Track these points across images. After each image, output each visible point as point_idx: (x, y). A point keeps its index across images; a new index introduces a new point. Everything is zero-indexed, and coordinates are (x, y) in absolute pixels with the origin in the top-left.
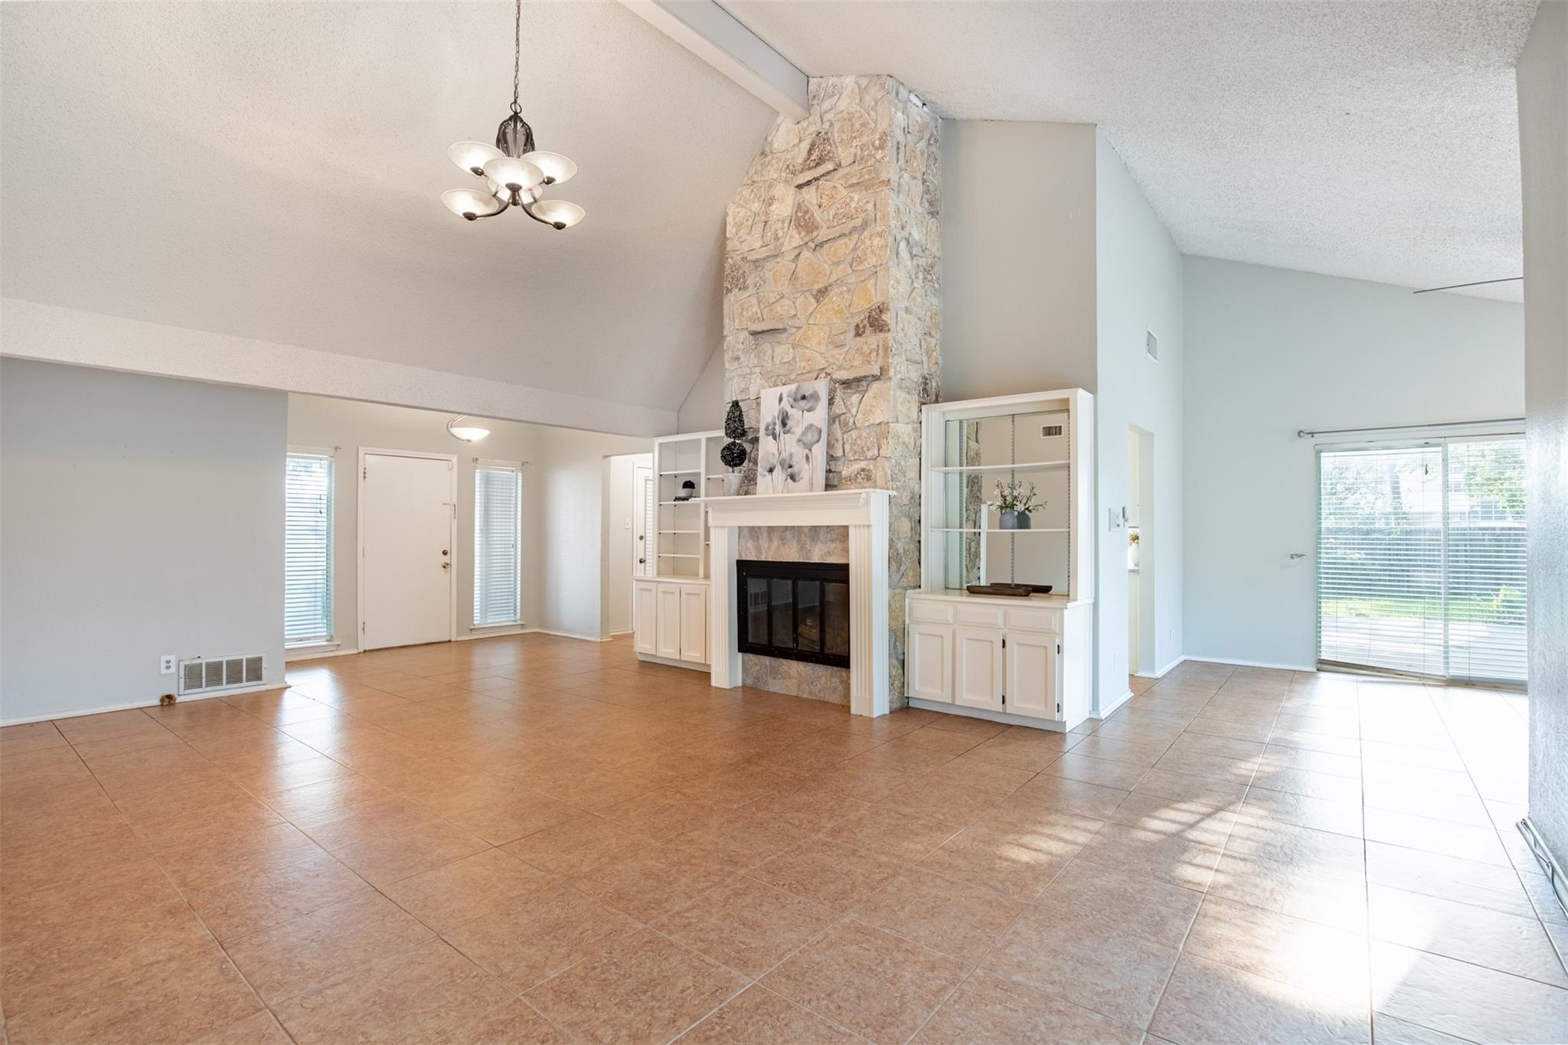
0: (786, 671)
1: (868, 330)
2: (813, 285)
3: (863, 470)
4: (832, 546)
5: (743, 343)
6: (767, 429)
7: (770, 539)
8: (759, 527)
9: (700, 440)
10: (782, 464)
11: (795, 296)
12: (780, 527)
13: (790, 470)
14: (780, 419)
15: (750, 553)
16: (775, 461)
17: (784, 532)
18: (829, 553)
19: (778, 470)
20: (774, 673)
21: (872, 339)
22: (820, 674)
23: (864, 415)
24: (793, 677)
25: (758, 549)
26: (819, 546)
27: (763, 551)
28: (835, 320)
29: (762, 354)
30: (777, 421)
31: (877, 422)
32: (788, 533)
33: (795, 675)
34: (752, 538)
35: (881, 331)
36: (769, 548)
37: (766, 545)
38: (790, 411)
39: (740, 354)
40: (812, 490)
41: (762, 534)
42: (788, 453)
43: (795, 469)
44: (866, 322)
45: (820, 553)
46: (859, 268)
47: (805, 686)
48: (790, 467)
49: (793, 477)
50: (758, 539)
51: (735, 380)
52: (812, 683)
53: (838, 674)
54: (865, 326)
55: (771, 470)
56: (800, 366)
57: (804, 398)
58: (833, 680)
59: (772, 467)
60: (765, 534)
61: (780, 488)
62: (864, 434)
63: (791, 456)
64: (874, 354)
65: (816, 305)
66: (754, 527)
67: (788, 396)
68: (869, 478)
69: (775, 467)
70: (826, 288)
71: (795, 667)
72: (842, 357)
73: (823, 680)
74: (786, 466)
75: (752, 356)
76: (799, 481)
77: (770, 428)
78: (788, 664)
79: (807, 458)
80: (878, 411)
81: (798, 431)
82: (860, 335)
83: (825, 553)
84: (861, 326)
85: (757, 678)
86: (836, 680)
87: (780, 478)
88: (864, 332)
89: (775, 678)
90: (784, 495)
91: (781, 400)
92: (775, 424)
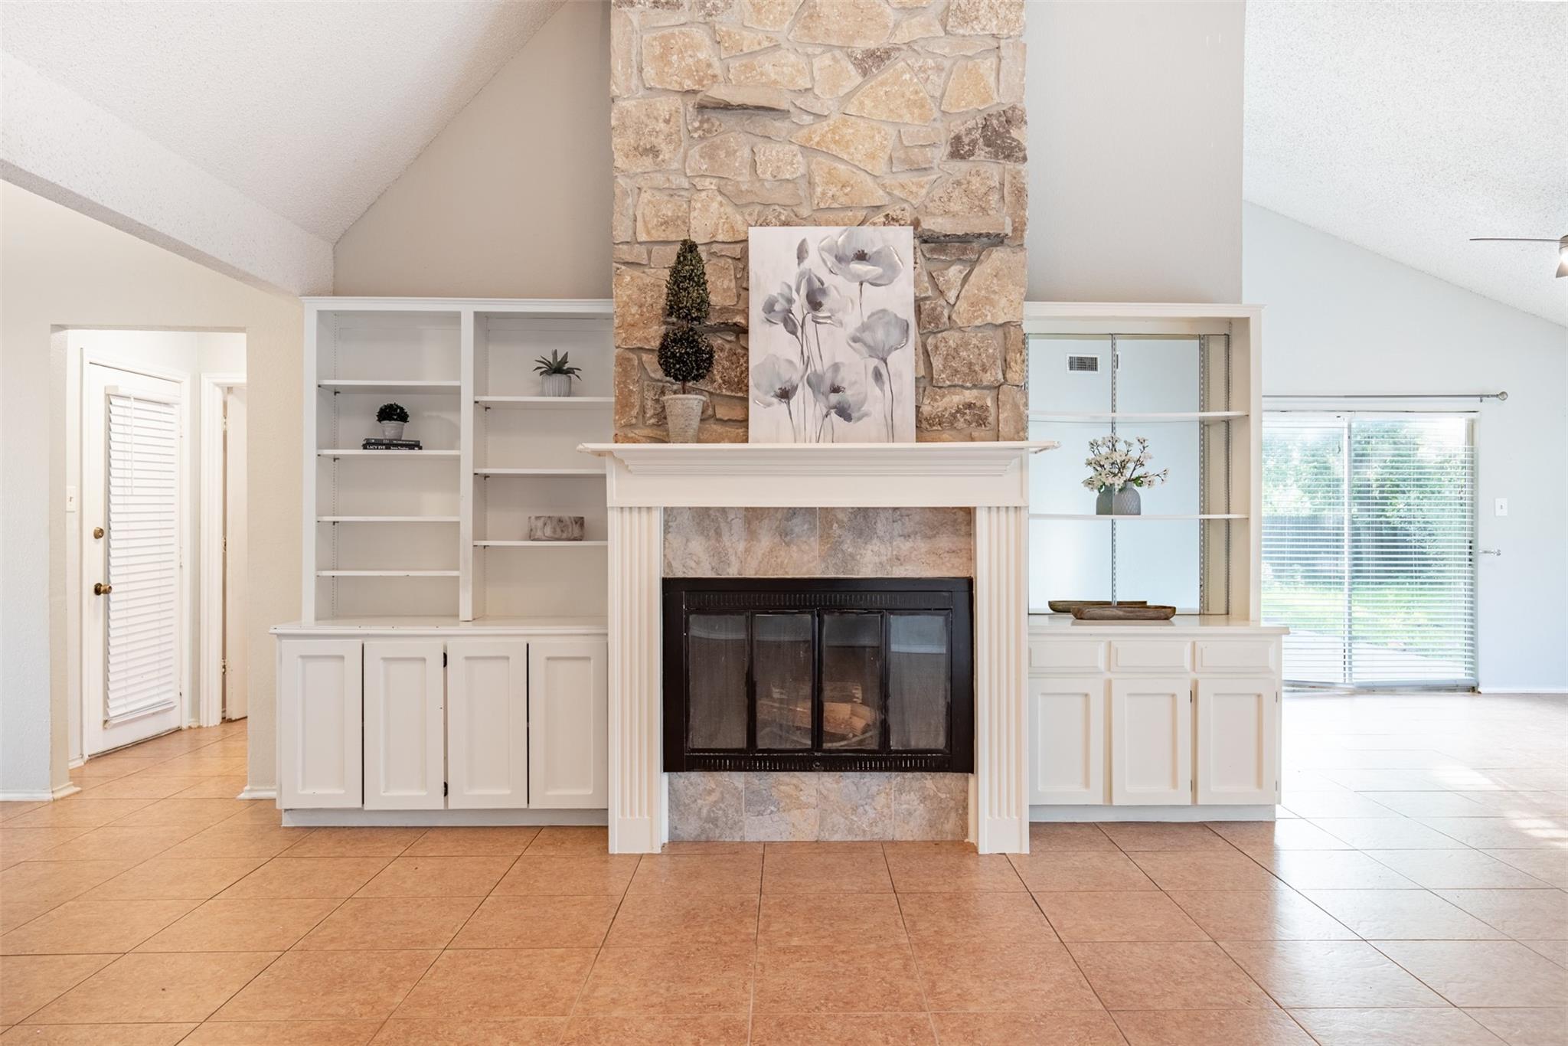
0: (790, 796)
1: (982, 152)
2: (852, 38)
3: (970, 406)
4: (906, 546)
5: (667, 121)
6: (769, 308)
7: (752, 534)
8: (723, 510)
9: (455, 318)
10: (814, 383)
11: (810, 50)
12: (783, 508)
13: (834, 398)
14: (803, 291)
15: (698, 563)
16: (796, 378)
17: (788, 520)
18: (898, 559)
19: (803, 394)
20: (756, 803)
21: (990, 170)
22: (874, 789)
23: (972, 304)
24: (807, 806)
25: (720, 555)
26: (875, 545)
27: (733, 558)
28: (907, 118)
29: (722, 154)
30: (795, 295)
31: (1000, 321)
32: (797, 520)
33: (813, 801)
34: (703, 531)
35: (1007, 157)
36: (747, 551)
37: (741, 546)
38: (829, 280)
39: (659, 142)
40: (892, 436)
41: (729, 524)
42: (827, 362)
43: (849, 395)
44: (977, 134)
45: (877, 559)
46: (961, 31)
47: (838, 819)
48: (836, 390)
49: (844, 412)
50: (718, 534)
51: (646, 196)
52: (854, 810)
53: (916, 785)
54: (974, 142)
55: (785, 395)
56: (824, 194)
57: (861, 257)
58: (904, 797)
59: (788, 386)
60: (738, 524)
61: (811, 429)
62: (974, 341)
63: (836, 367)
64: (994, 198)
65: (859, 79)
66: (708, 509)
67: (821, 249)
68: (981, 421)
69: (795, 388)
70: (887, 52)
71: (812, 785)
72: (923, 192)
73: (881, 800)
74: (826, 386)
75: (695, 152)
76: (859, 419)
77: (777, 307)
78: (795, 781)
79: (878, 375)
80: (1003, 302)
81: (853, 320)
82: (963, 158)
83: (890, 560)
84: (966, 140)
85: (714, 821)
86: (912, 797)
87: (810, 411)
88: (971, 153)
89: (760, 814)
90: (821, 445)
91: (802, 254)
92: (790, 301)
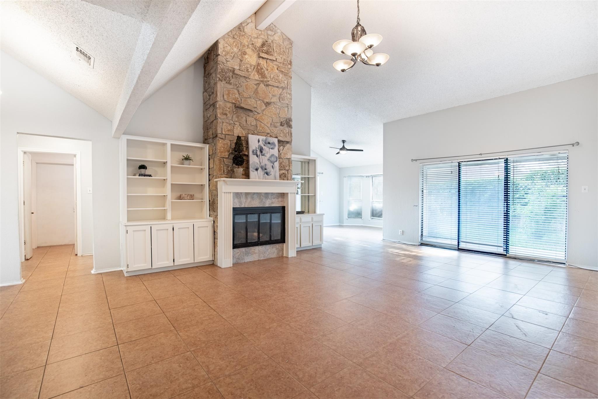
0: (253, 252)
1: (285, 125)
2: (264, 99)
3: (284, 173)
4: (274, 200)
5: (229, 108)
6: (253, 152)
7: (246, 198)
8: (241, 193)
10: (262, 167)
11: (256, 99)
12: (251, 193)
13: (265, 171)
14: (259, 149)
15: (236, 204)
16: (258, 166)
17: (253, 195)
18: (272, 203)
19: (260, 170)
20: (247, 254)
21: (286, 129)
22: (268, 248)
23: (284, 154)
24: (256, 253)
25: (240, 203)
26: (269, 200)
27: (243, 203)
28: (274, 117)
29: (240, 118)
30: (258, 149)
31: (288, 158)
32: (255, 195)
33: (257, 252)
34: (237, 197)
35: (289, 127)
36: (246, 201)
37: (244, 200)
38: (264, 147)
39: (227, 113)
40: (275, 179)
41: (242, 196)
42: (264, 164)
43: (268, 170)
44: (285, 122)
45: (269, 203)
46: (282, 102)
47: (262, 255)
48: (266, 169)
49: (267, 173)
50: (240, 198)
51: (224, 124)
52: (265, 253)
53: (275, 246)
54: (284, 123)
55: (257, 170)
56: (259, 129)
57: (269, 143)
58: (273, 249)
59: (257, 168)
60: (244, 196)
61: (262, 177)
62: (284, 161)
63: (266, 165)
64: (287, 134)
65: (265, 107)
66: (238, 193)
67: (262, 141)
68: (285, 176)
69: (258, 168)
70: (270, 103)
71: (257, 249)
72: (276, 131)
73: (269, 250)
74: (264, 169)
75: (234, 116)
76: (270, 175)
77: (255, 152)
78: (254, 248)
79: (273, 167)
80: (289, 154)
81: (268, 156)
82: (282, 126)
83: (271, 203)
84: (283, 123)
85: (239, 259)
86: (274, 249)
87: (261, 173)
88: (284, 125)
89: (248, 256)
90: (263, 180)
91: (259, 141)
92: (257, 151)
